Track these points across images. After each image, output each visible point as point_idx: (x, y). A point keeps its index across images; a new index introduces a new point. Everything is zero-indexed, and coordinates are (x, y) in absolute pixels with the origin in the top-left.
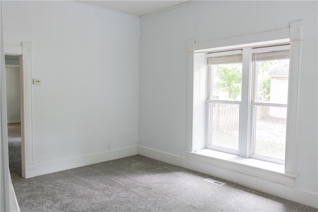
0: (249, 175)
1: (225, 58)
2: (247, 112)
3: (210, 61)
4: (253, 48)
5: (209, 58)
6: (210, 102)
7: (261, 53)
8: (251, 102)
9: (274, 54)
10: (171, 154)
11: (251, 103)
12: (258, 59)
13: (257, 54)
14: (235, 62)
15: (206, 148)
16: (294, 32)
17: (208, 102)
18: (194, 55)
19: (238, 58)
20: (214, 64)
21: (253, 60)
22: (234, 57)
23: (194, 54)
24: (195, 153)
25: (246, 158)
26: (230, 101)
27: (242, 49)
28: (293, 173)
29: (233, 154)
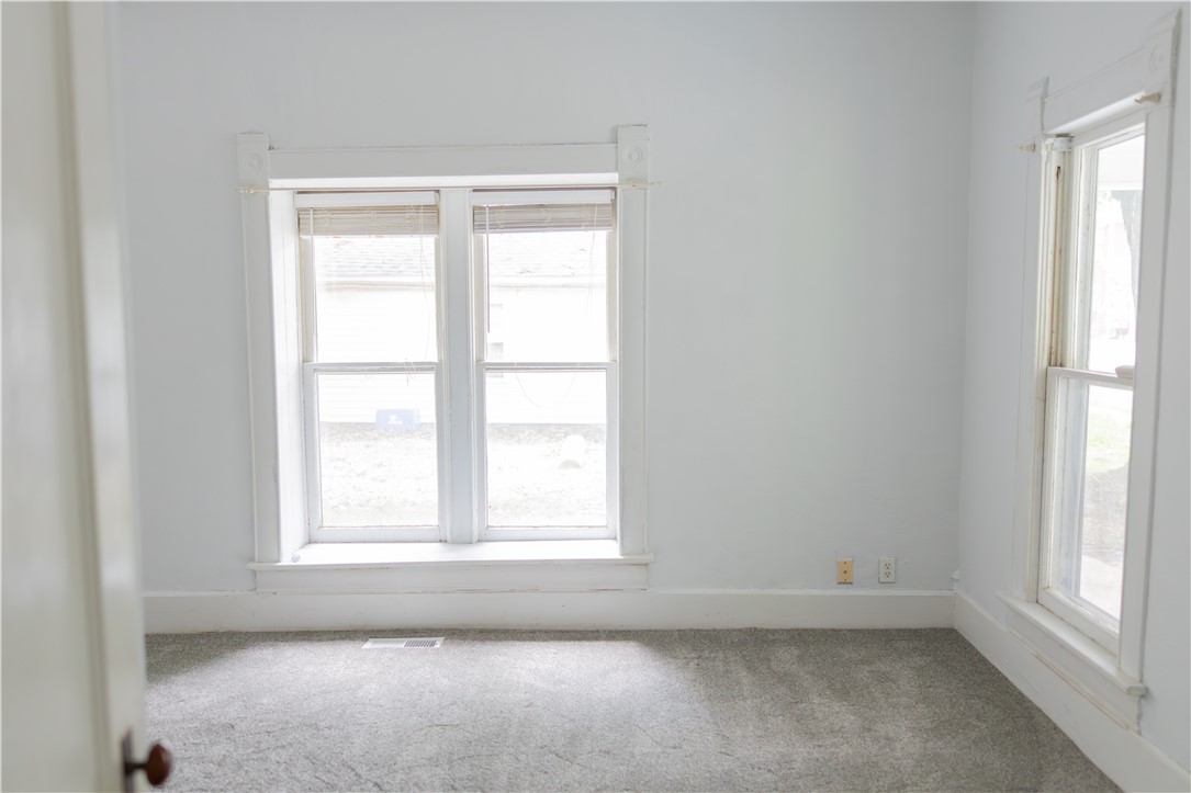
0: (512, 591)
1: (373, 214)
2: (469, 395)
3: (312, 221)
4: (474, 191)
5: (307, 210)
6: (315, 370)
7: (501, 207)
8: (477, 361)
9: (543, 214)
10: (170, 594)
11: (477, 365)
12: (495, 227)
13: (490, 208)
14: (413, 230)
15: (310, 542)
16: (630, 156)
17: (308, 371)
18: (270, 196)
19: (425, 216)
20: (327, 232)
21: (478, 226)
22: (408, 215)
23: (271, 192)
24: (298, 563)
25: (471, 543)
26: (402, 364)
27: (438, 191)
28: (643, 552)
29: (419, 542)
